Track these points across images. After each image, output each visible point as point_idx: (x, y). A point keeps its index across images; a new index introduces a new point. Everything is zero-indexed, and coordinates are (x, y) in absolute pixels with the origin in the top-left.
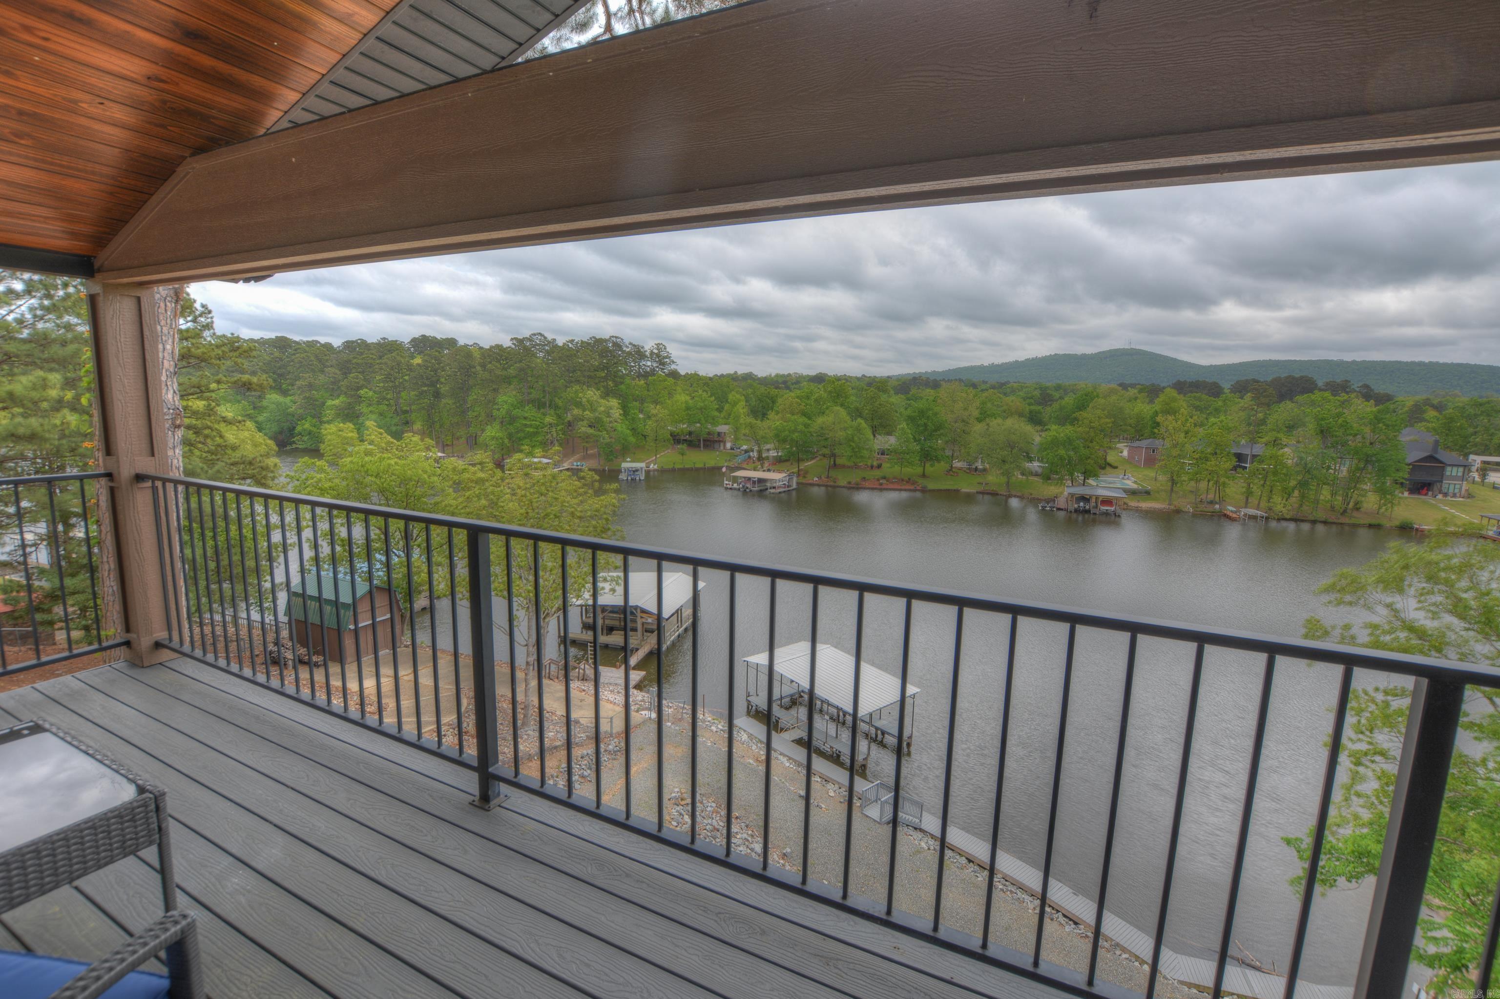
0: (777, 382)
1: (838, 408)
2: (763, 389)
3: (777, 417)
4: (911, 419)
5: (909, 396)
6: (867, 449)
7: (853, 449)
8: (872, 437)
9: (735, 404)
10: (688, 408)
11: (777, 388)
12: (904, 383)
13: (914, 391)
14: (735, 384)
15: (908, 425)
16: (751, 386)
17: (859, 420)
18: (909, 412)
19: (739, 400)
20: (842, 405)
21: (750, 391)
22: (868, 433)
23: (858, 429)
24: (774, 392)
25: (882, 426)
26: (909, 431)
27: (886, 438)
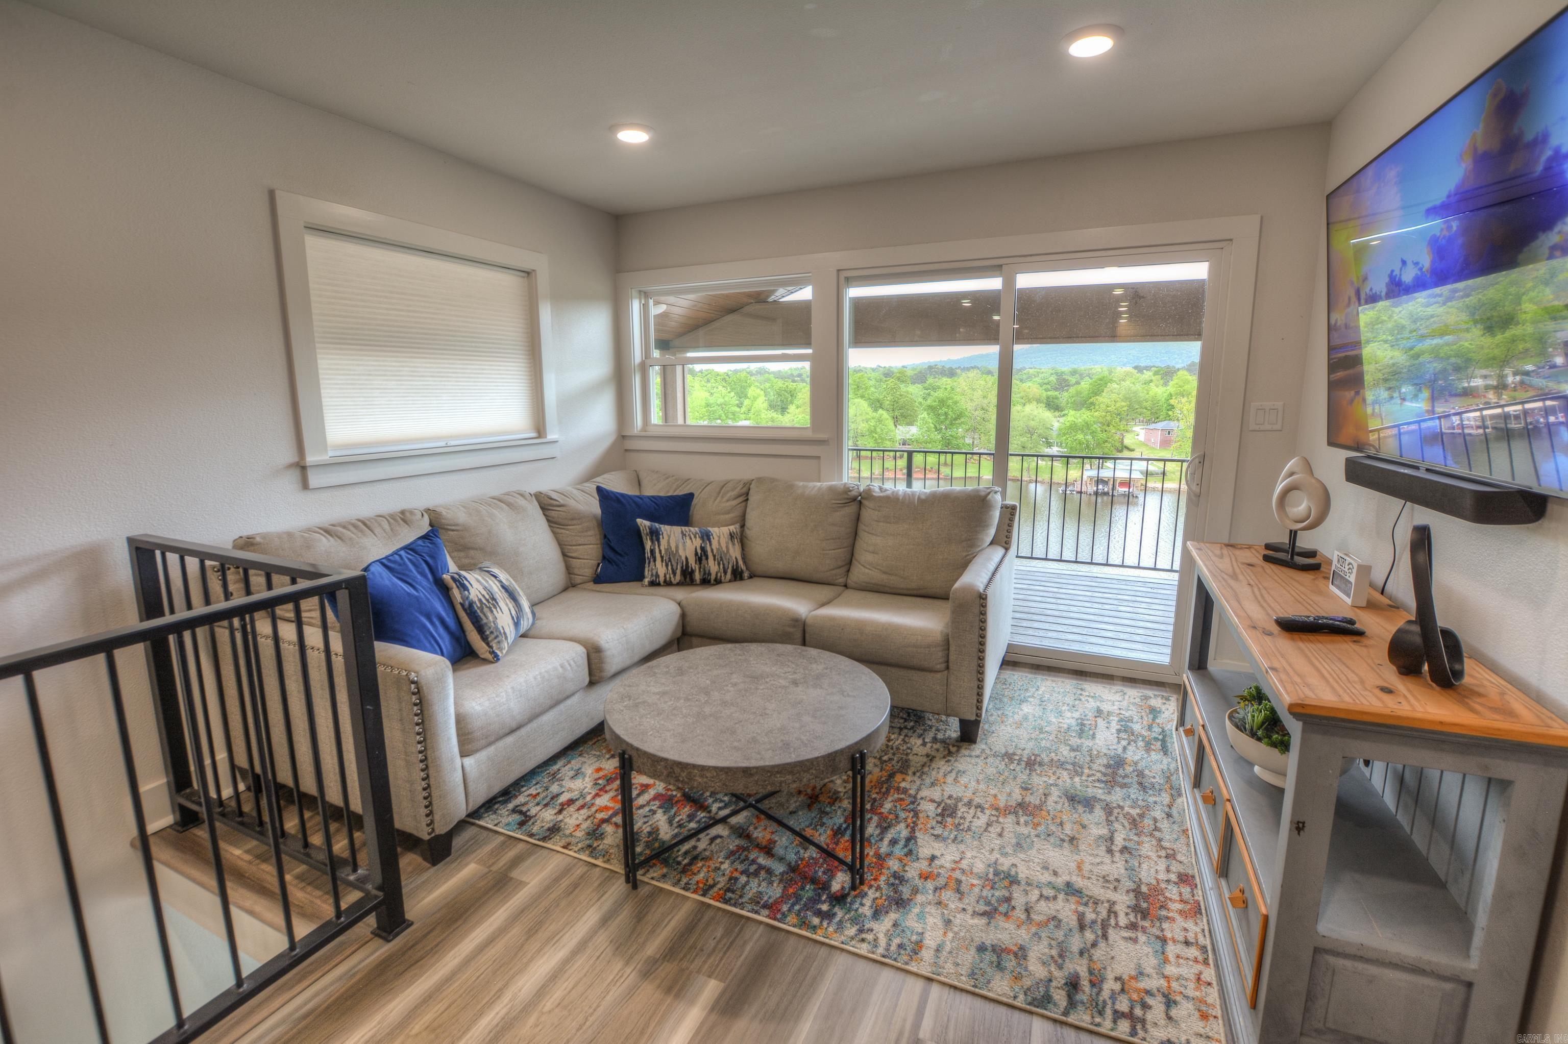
0: (792, 375)
1: (859, 400)
2: (780, 384)
3: (798, 411)
4: (931, 409)
5: (926, 385)
6: (890, 440)
7: (876, 440)
8: (894, 428)
9: (755, 399)
10: (708, 405)
11: (794, 381)
12: (920, 372)
13: (930, 380)
14: (753, 378)
15: (928, 414)
16: (768, 380)
17: (880, 411)
18: (929, 402)
19: (759, 395)
20: (862, 397)
21: (767, 385)
22: (890, 423)
23: (880, 421)
24: (792, 386)
25: (904, 417)
26: (930, 421)
27: (907, 428)
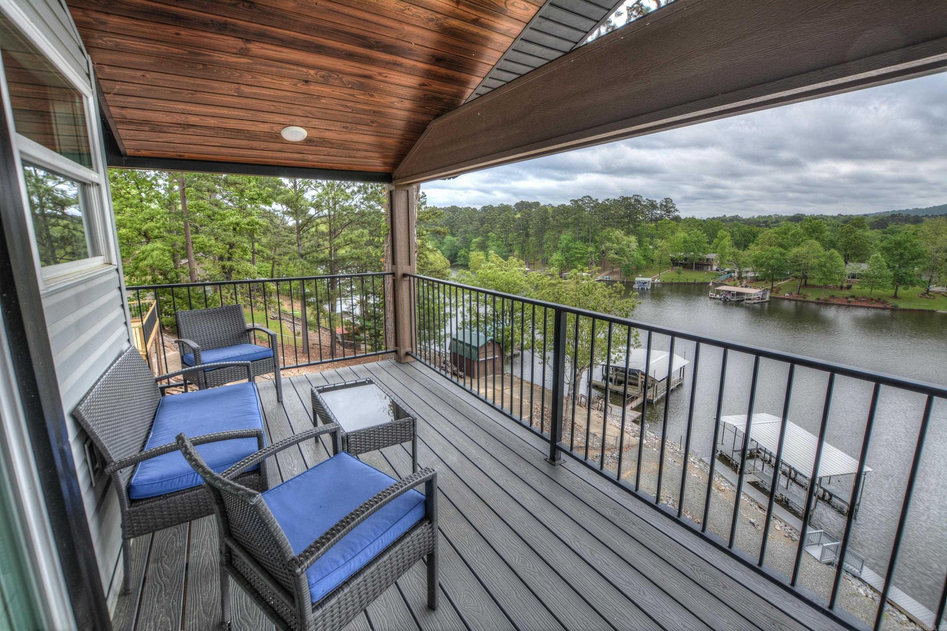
0: (759, 222)
1: (813, 241)
2: (746, 228)
3: (756, 248)
4: (886, 250)
5: (886, 230)
6: (838, 274)
7: (825, 272)
8: (844, 264)
9: (723, 238)
10: (685, 242)
11: (758, 226)
12: (882, 220)
13: (891, 226)
14: (724, 224)
15: (882, 254)
16: (736, 225)
17: (832, 250)
18: (885, 244)
19: (726, 236)
20: (817, 239)
21: (736, 229)
22: (841, 261)
23: (831, 258)
24: (755, 229)
25: (856, 255)
26: (883, 260)
27: (858, 265)
